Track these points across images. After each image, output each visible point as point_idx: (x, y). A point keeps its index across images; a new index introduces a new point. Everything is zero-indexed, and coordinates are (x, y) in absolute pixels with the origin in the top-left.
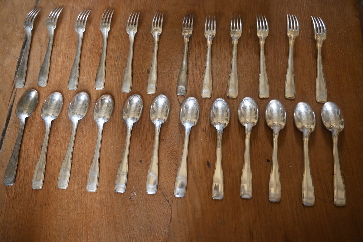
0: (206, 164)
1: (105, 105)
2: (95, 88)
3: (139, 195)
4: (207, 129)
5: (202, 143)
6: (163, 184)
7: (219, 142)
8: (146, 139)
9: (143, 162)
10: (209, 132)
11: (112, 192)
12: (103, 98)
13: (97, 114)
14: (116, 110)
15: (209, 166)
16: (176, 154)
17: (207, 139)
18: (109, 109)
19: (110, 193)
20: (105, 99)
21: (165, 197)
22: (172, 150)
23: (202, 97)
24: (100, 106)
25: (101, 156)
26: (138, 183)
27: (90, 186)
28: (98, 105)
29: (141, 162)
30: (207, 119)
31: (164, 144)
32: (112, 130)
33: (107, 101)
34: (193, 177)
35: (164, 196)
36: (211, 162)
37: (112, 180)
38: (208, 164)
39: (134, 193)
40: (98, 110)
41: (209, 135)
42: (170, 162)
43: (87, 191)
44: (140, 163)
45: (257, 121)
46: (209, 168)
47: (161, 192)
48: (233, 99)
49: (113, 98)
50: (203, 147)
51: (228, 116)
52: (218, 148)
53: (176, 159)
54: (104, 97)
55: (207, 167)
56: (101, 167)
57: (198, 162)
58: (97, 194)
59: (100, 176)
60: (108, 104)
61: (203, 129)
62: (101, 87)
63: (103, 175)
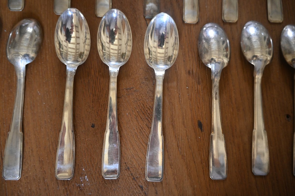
0: (197, 125)
1: (27, 36)
2: (10, 8)
3: (93, 181)
4: (194, 71)
5: (188, 92)
6: (131, 161)
7: (215, 90)
8: (99, 89)
9: (96, 127)
10: (199, 76)
11: (47, 179)
12: (24, 25)
13: (12, 51)
14: (47, 44)
15: (201, 129)
16: (149, 112)
17: (196, 86)
18: (34, 43)
19: (44, 179)
20: (27, 26)
21: (136, 181)
22: (142, 105)
23: (183, 22)
24: (17, 38)
25: (26, 120)
26: (91, 161)
27: (8, 171)
28: (14, 35)
29: (93, 126)
30: (194, 55)
31: (129, 97)
32: (41, 77)
33: (30, 30)
34: (178, 146)
35: (134, 179)
36: (204, 122)
37: (47, 158)
38: (200, 125)
39: (84, 178)
40: (15, 44)
41: (199, 79)
42: (140, 124)
43: (4, 180)
44: (91, 129)
45: (271, 56)
46: (201, 131)
47: (129, 173)
48: (231, 24)
49: (40, 24)
50: (191, 100)
51: (227, 51)
52: (214, 99)
53: (149, 119)
54: (25, 22)
55: (198, 129)
56: (26, 138)
57: (184, 122)
58: (22, 184)
59: (25, 154)
60: (32, 35)
61: (189, 72)
62: (19, 6)
63: (31, 151)
